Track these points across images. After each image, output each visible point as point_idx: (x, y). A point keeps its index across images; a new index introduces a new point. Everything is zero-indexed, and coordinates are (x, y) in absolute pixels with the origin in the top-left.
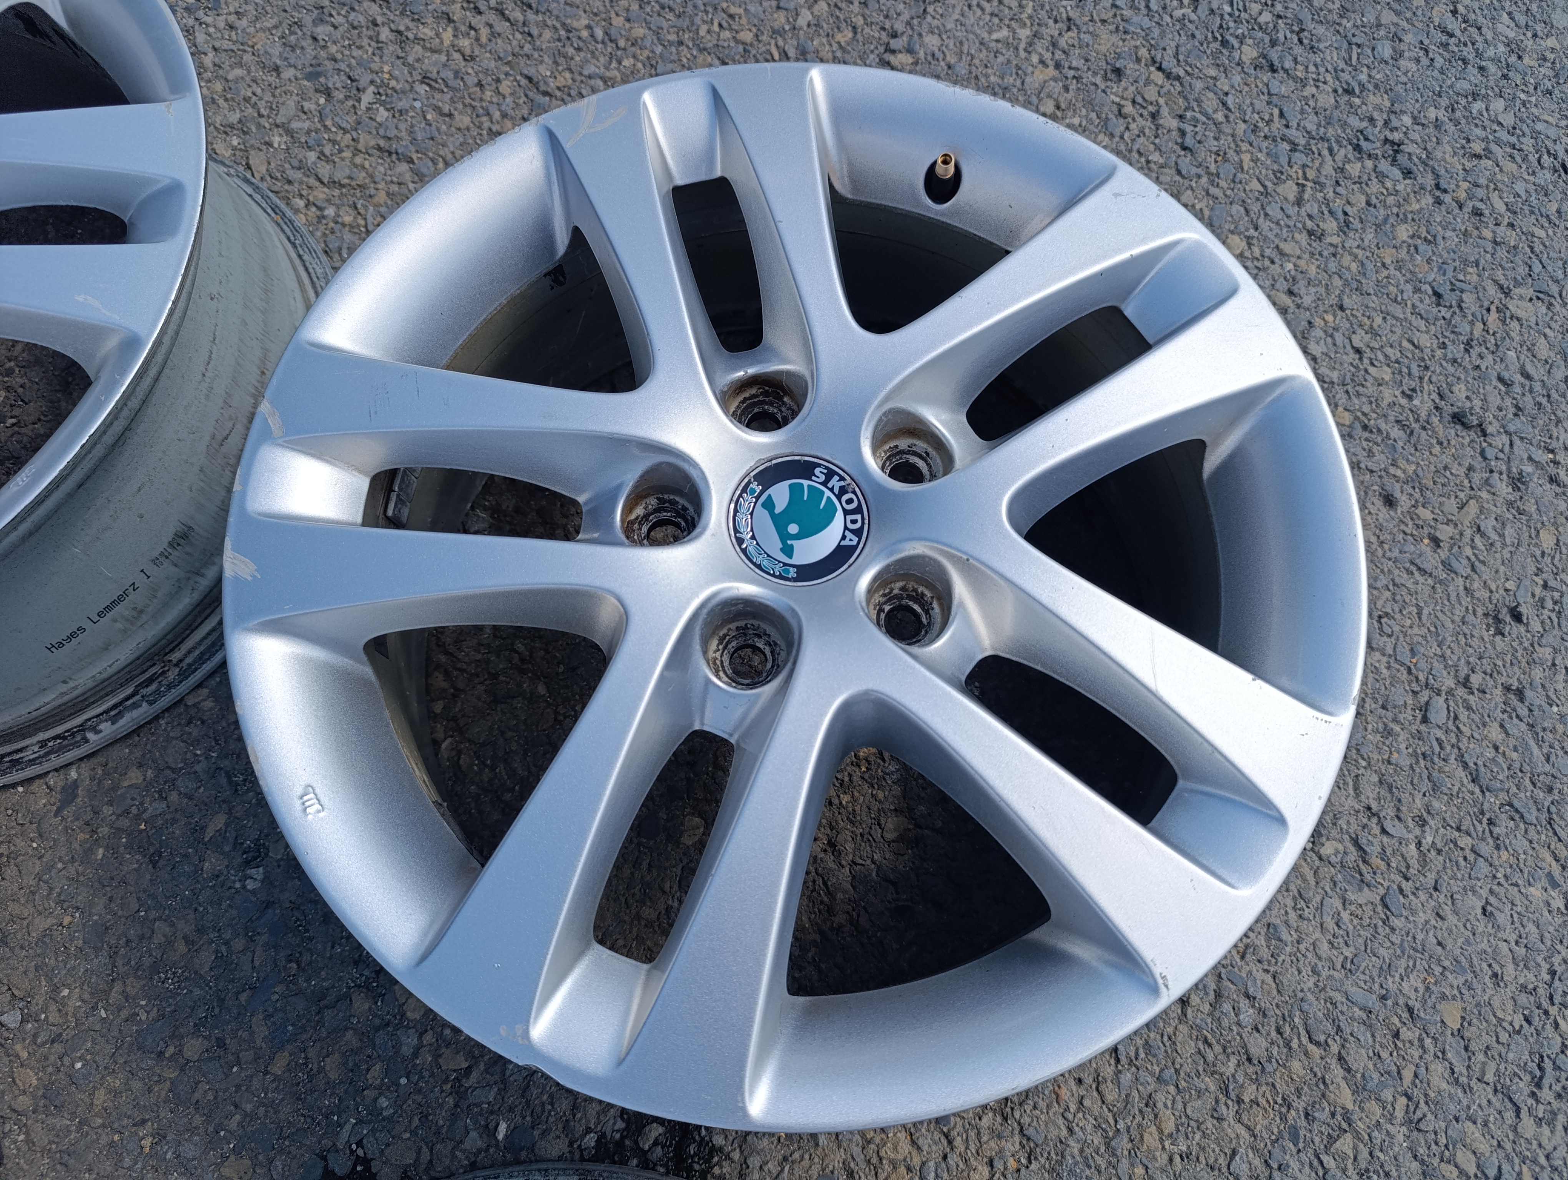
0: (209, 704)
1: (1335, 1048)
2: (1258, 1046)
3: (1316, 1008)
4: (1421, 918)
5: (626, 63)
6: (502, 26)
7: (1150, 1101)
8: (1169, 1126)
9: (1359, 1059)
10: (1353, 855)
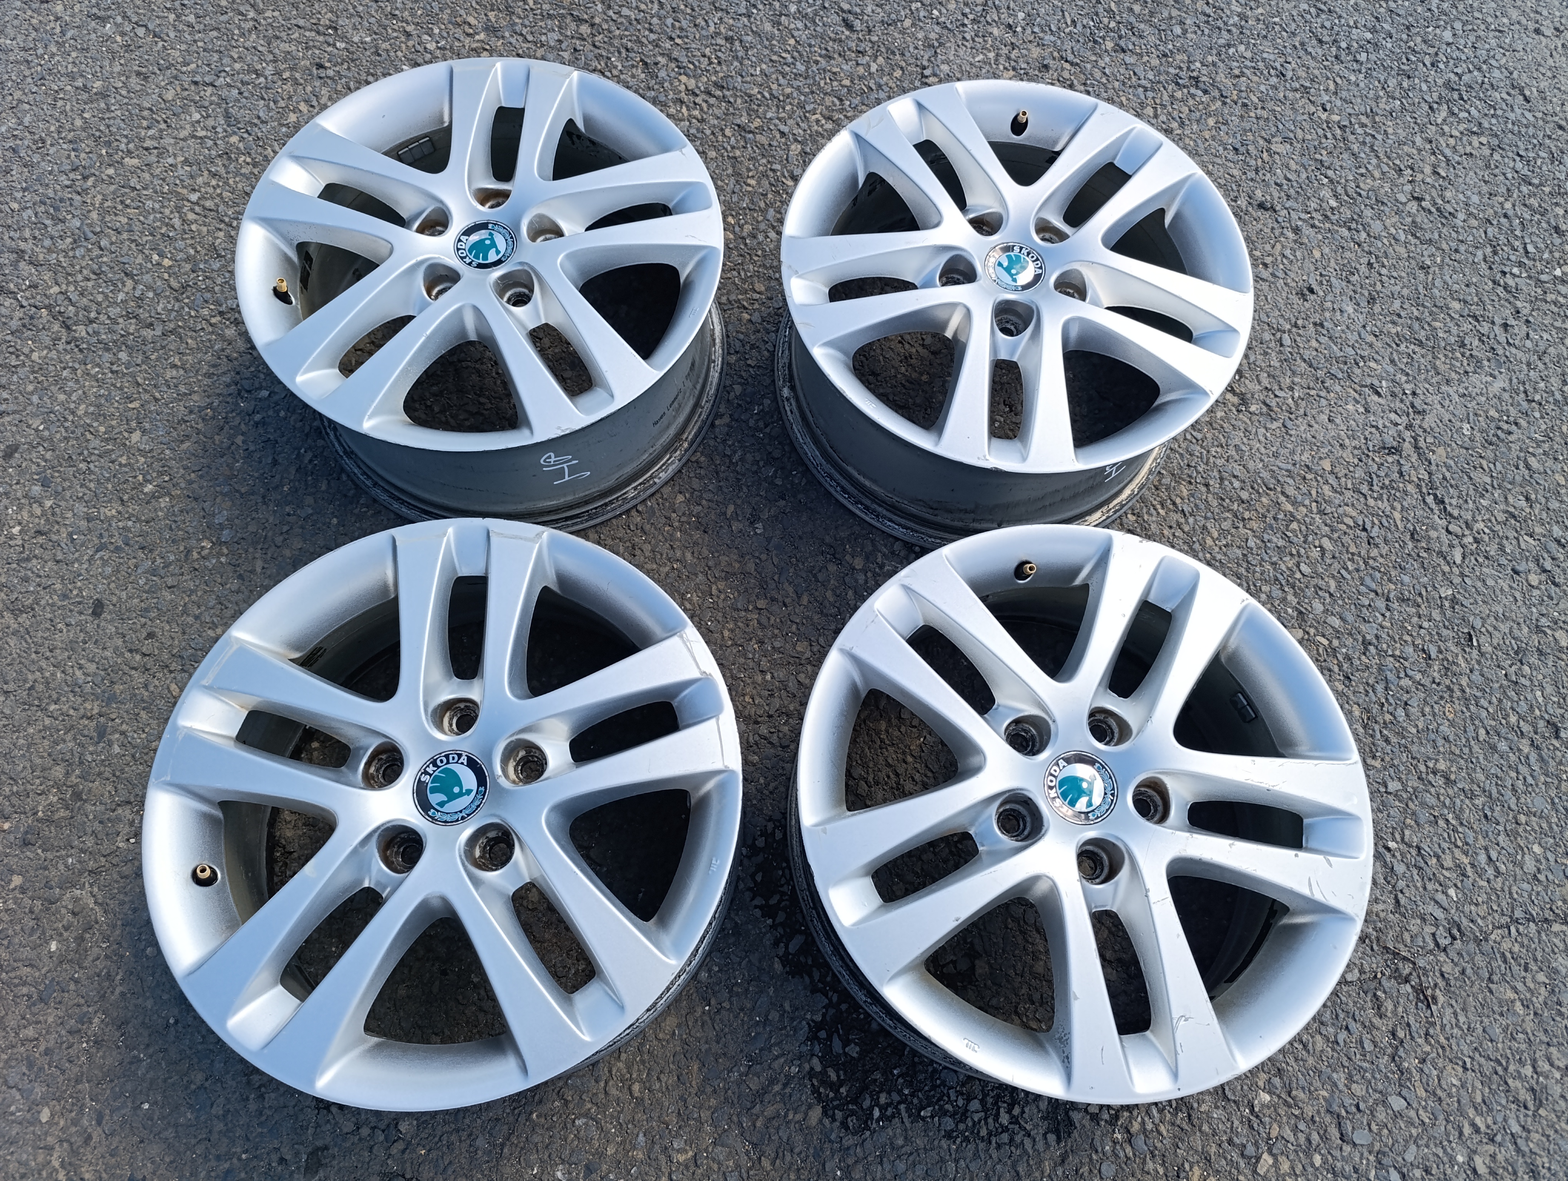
0: (703, 459)
1: (1279, 489)
2: (1245, 495)
3: (1265, 474)
4: (1302, 428)
5: (788, 108)
6: (712, 101)
7: (1204, 528)
8: (1216, 535)
9: (1291, 491)
10: (1265, 409)
